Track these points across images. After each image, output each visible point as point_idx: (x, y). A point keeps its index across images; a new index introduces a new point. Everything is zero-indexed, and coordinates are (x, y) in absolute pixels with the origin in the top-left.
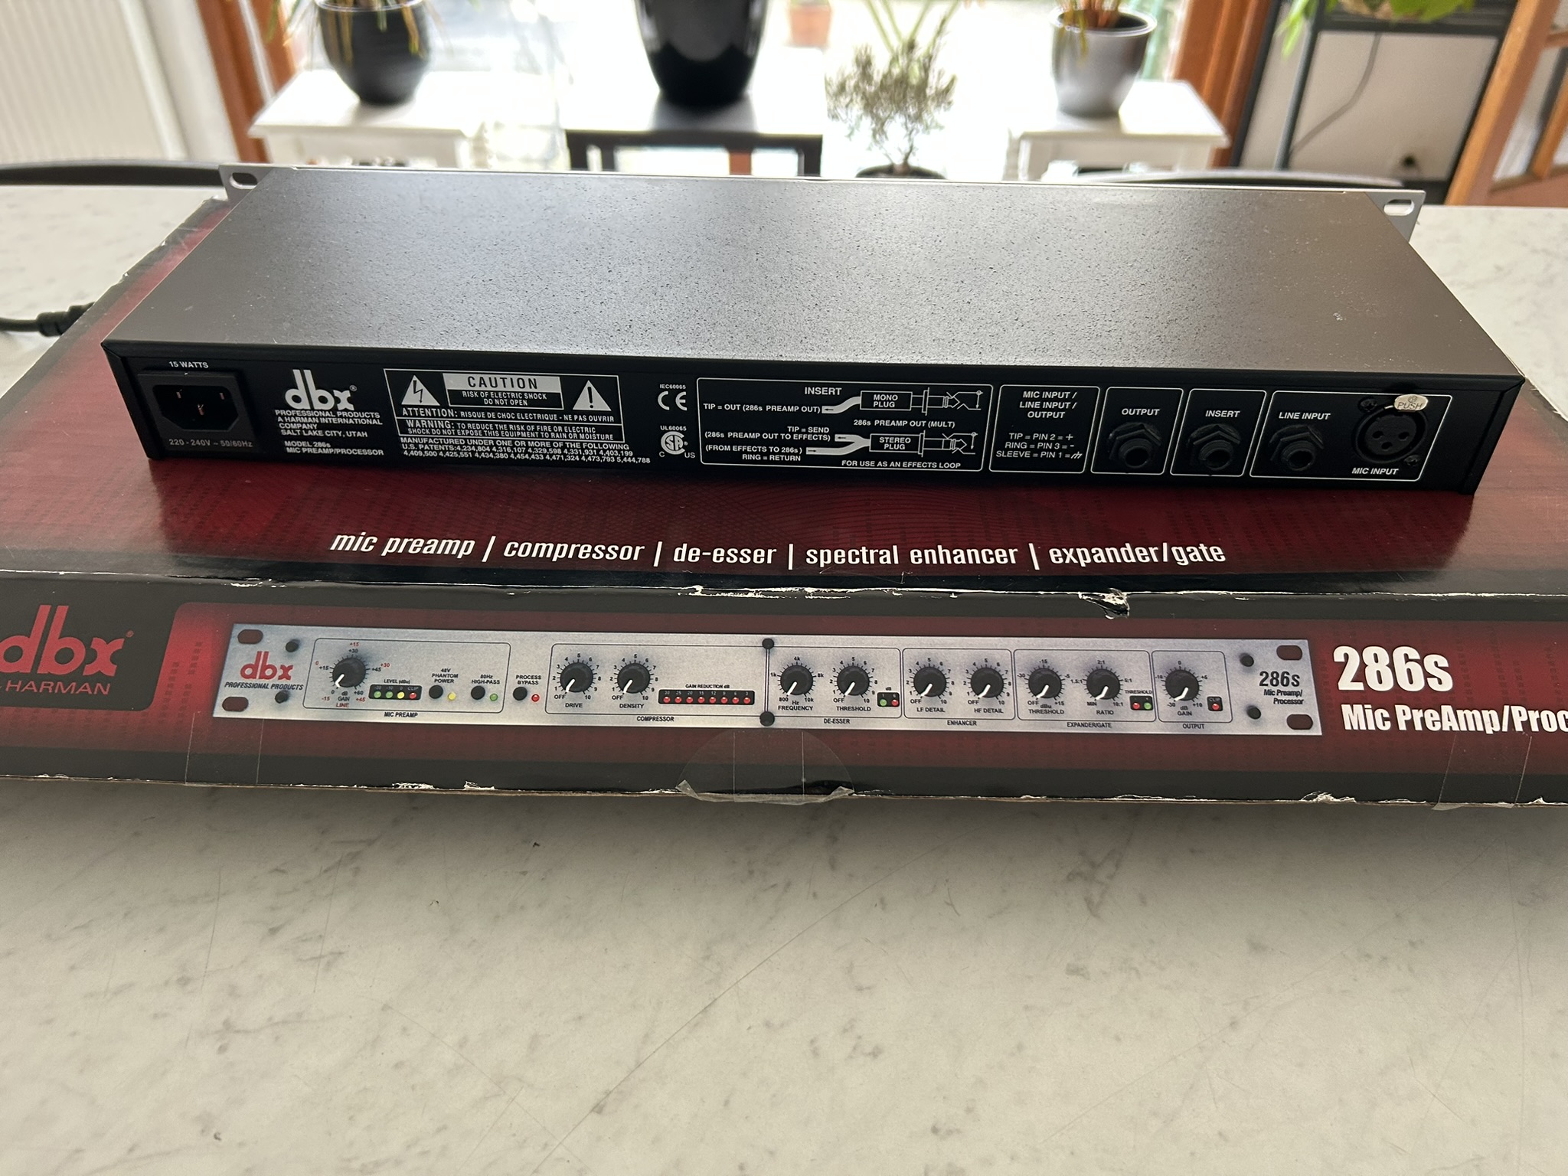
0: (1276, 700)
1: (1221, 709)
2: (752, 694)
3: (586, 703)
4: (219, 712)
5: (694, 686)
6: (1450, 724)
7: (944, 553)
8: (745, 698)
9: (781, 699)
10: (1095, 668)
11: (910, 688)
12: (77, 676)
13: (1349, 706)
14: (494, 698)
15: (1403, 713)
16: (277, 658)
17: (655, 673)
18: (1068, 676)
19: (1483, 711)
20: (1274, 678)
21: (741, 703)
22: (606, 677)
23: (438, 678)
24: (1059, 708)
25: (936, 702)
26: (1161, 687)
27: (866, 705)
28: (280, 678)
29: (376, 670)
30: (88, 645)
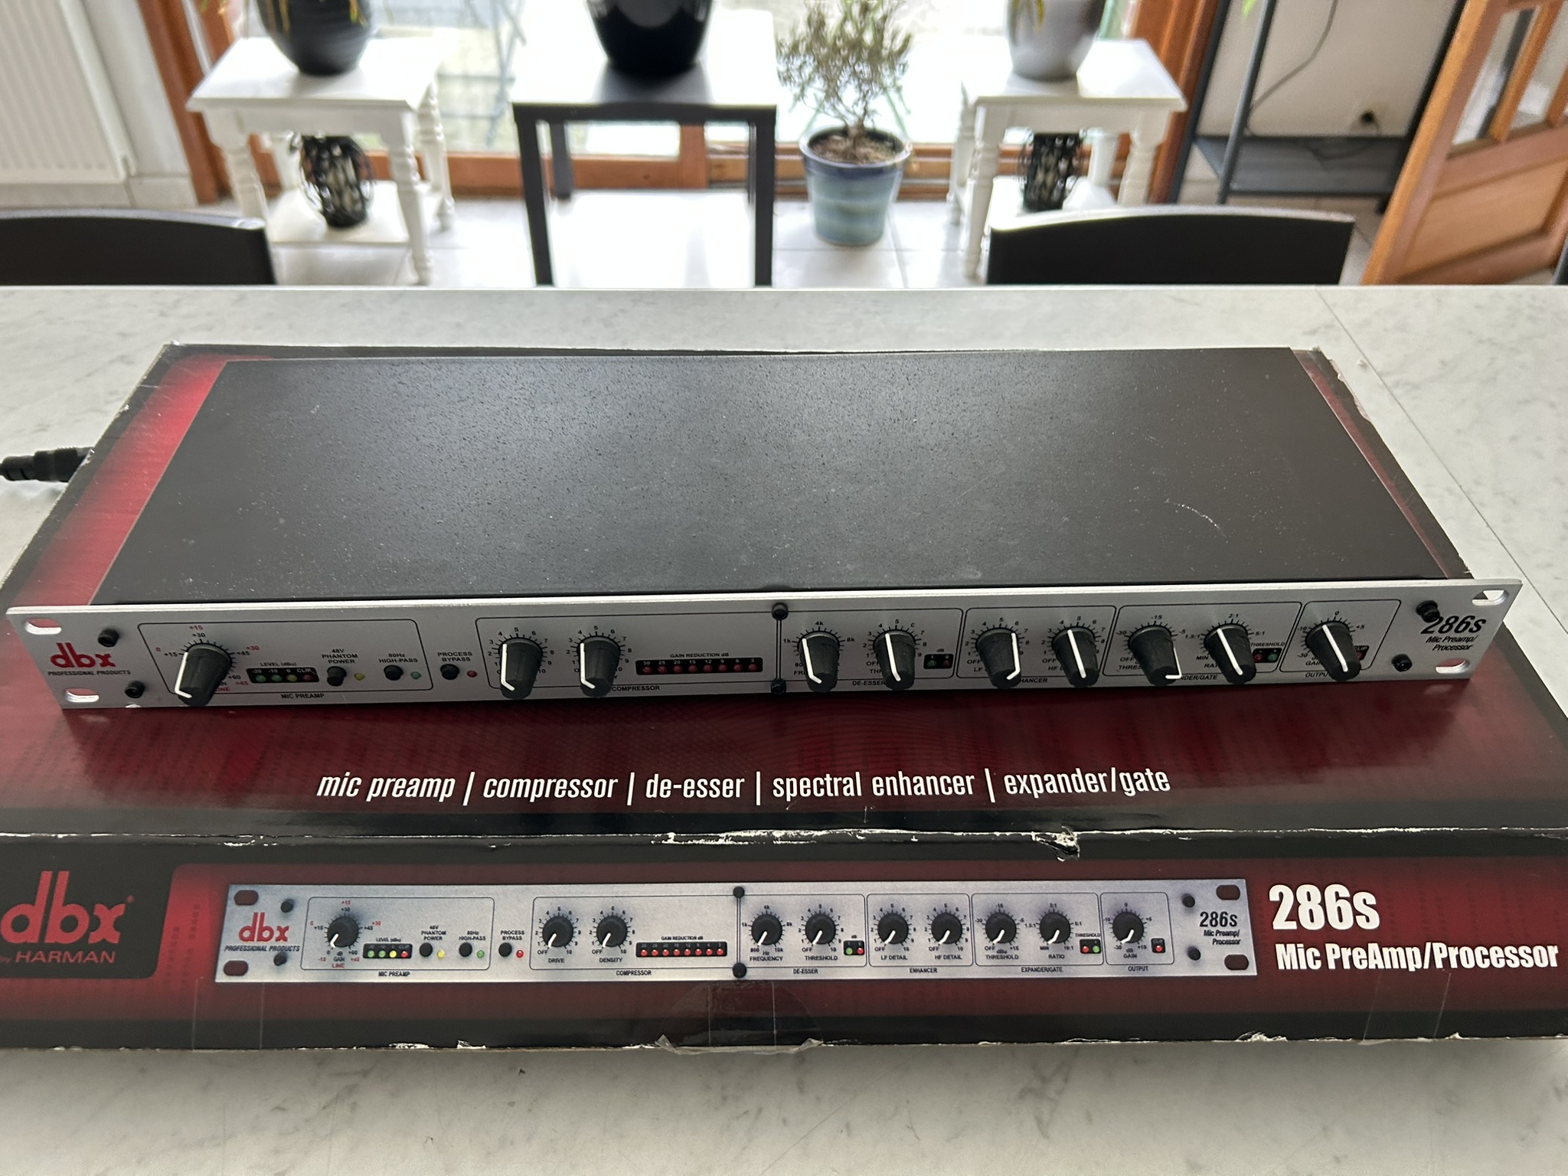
0: (1215, 940)
1: (1163, 951)
2: (724, 946)
3: (568, 958)
4: (221, 978)
5: (670, 938)
6: (1376, 962)
7: (905, 781)
8: (718, 949)
9: (752, 950)
10: (1047, 912)
11: (874, 935)
12: (82, 945)
13: (1283, 945)
14: (481, 955)
15: (1333, 951)
16: (273, 920)
17: (632, 926)
18: (1022, 920)
19: (1407, 949)
20: (1213, 919)
21: (715, 954)
22: (585, 931)
23: (427, 936)
24: (1014, 953)
25: (898, 949)
26: (1108, 929)
27: (833, 954)
28: (278, 940)
29: (368, 928)
30: (91, 912)
